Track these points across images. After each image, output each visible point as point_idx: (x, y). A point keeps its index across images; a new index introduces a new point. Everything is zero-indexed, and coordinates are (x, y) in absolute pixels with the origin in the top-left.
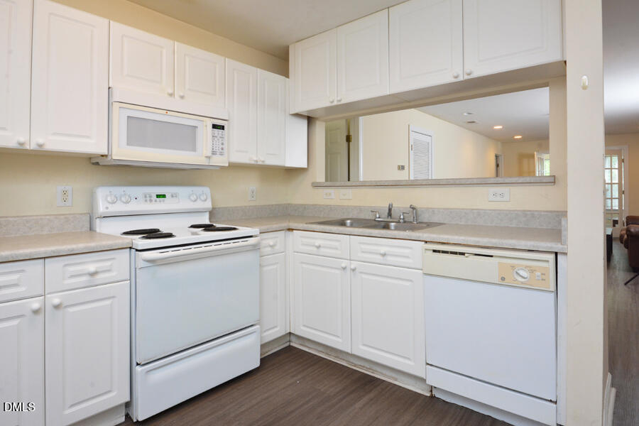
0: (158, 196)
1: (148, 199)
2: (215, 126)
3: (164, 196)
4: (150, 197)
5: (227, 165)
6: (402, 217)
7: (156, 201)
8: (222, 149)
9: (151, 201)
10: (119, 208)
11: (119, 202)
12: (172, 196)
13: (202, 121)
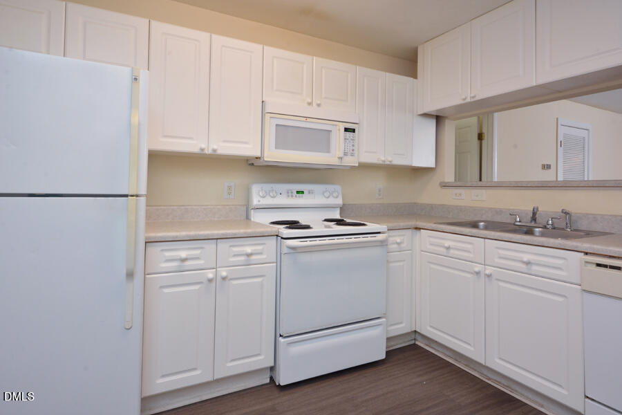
0: (298, 192)
1: (290, 194)
2: (346, 130)
3: (303, 192)
4: (292, 193)
5: (357, 165)
6: (550, 222)
7: (296, 196)
8: (353, 150)
9: (292, 196)
10: (268, 201)
11: (268, 197)
12: (309, 193)
13: (336, 125)
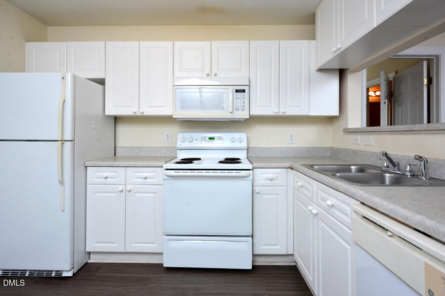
0: (210, 138)
1: (204, 140)
2: (237, 91)
3: (213, 138)
4: (205, 139)
5: (248, 117)
6: (408, 168)
7: (208, 141)
8: (244, 106)
9: (205, 141)
10: (186, 145)
11: (187, 142)
12: (219, 139)
13: (228, 88)
